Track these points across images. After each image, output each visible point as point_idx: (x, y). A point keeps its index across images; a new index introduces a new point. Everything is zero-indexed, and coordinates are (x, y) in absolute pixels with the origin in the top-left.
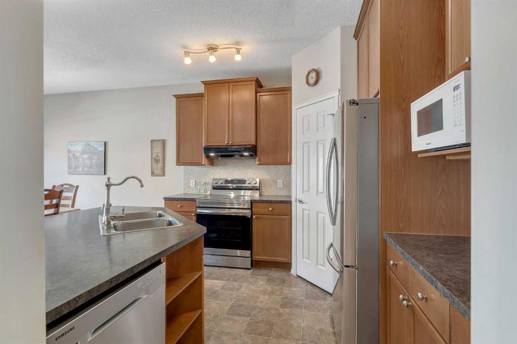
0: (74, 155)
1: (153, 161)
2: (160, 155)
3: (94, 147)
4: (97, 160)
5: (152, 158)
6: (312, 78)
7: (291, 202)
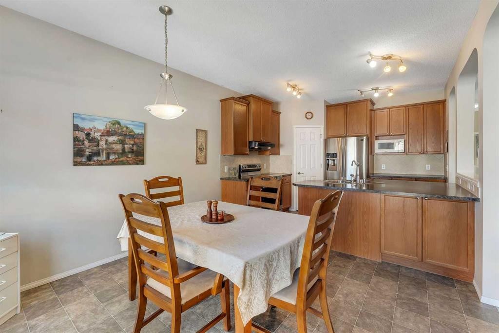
0: (88, 135)
1: (198, 150)
2: (204, 144)
3: (127, 128)
4: (133, 145)
5: (197, 147)
6: (309, 116)
7: (292, 174)
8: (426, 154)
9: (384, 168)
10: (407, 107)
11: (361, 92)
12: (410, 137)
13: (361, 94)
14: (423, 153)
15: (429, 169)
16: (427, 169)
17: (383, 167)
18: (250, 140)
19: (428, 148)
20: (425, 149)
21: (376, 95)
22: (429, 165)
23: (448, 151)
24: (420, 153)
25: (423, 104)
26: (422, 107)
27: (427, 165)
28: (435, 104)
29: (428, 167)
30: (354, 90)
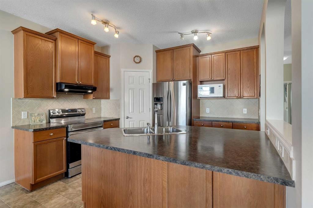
6: (137, 60)
7: (119, 119)
8: (242, 98)
9: (209, 112)
10: (226, 53)
11: (182, 35)
12: (229, 82)
13: (182, 37)
14: (240, 97)
15: (246, 113)
16: (244, 113)
17: (208, 110)
18: (57, 82)
19: (244, 92)
20: (242, 94)
21: (196, 38)
22: (246, 109)
23: (260, 96)
24: (238, 98)
25: (240, 50)
26: (238, 53)
27: (244, 109)
28: (250, 50)
29: (245, 111)
30: (175, 32)
